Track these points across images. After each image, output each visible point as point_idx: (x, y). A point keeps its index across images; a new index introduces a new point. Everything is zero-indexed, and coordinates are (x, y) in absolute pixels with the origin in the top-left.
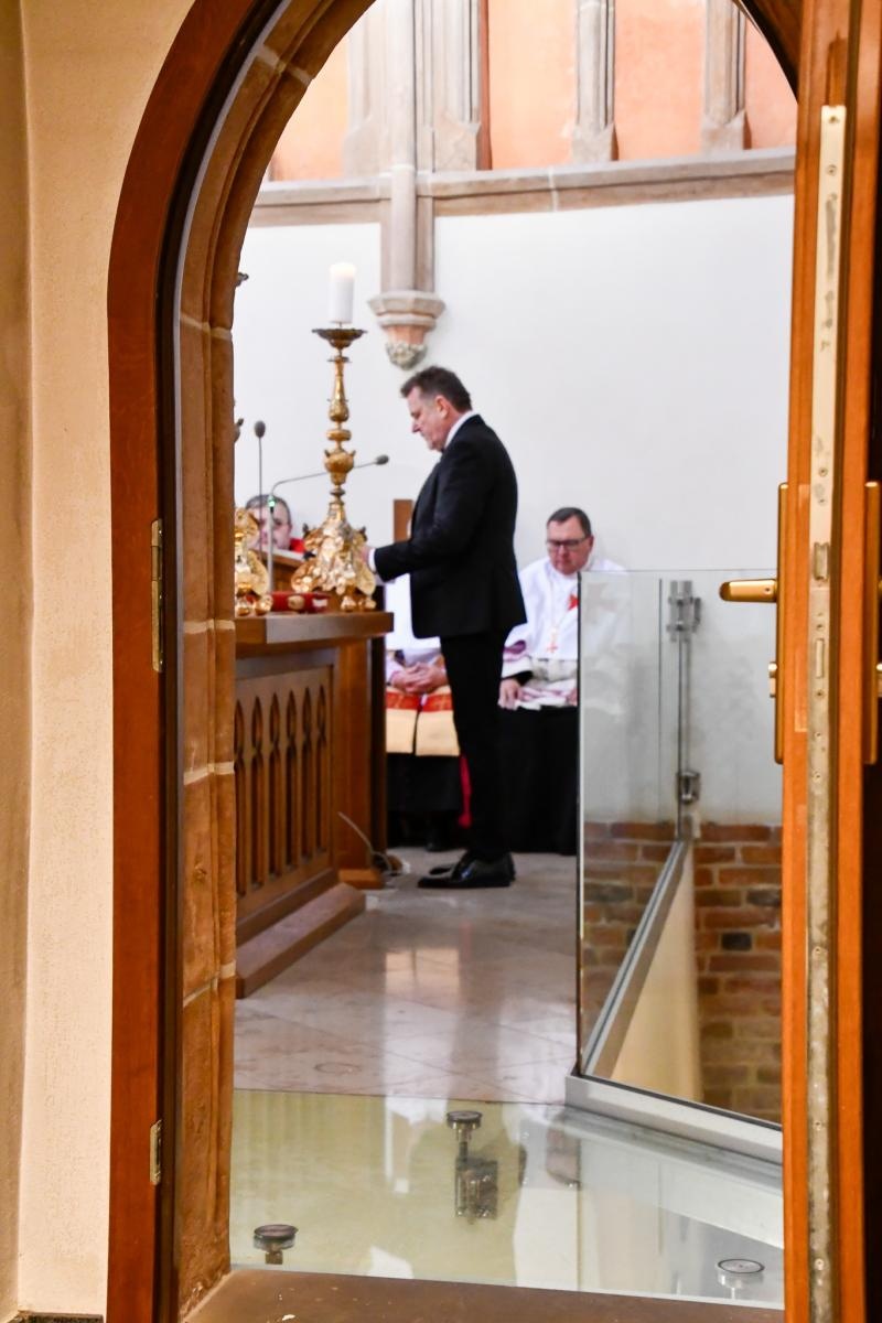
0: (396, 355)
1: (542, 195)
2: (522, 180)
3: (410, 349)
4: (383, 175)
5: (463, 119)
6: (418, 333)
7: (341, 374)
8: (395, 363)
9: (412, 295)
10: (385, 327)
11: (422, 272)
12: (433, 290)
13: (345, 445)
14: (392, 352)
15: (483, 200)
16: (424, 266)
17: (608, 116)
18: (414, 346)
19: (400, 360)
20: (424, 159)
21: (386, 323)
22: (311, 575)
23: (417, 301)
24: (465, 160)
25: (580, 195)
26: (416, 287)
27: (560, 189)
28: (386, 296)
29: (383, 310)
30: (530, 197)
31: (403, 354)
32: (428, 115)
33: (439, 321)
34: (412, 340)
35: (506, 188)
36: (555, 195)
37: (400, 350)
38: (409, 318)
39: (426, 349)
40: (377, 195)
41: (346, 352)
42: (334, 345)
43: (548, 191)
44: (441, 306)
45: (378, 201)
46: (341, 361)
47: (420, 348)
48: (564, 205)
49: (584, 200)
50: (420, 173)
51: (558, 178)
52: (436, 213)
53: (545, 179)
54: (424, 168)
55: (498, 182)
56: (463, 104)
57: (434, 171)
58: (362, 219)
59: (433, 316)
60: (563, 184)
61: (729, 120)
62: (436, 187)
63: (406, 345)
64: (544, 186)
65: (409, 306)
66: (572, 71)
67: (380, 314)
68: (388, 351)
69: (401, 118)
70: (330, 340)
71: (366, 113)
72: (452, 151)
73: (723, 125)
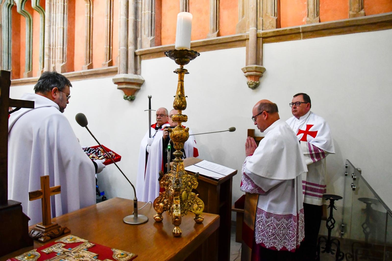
0: (250, 84)
1: (298, 35)
2: (291, 30)
3: (254, 83)
4: (247, 32)
5: (272, 15)
6: (257, 78)
7: (181, 80)
8: (249, 87)
9: (255, 66)
10: (247, 76)
11: (258, 60)
12: (262, 65)
13: (183, 124)
14: (249, 84)
15: (278, 38)
16: (259, 58)
17: (318, 14)
18: (255, 82)
19: (251, 86)
20: (260, 27)
21: (247, 75)
22: (163, 202)
23: (256, 67)
24: (273, 27)
25: (310, 34)
26: (256, 64)
27: (303, 32)
28: (247, 67)
29: (246, 71)
30: (294, 36)
31: (252, 84)
32: (261, 15)
33: (264, 74)
34: (255, 80)
35: (286, 33)
36: (302, 34)
37: (251, 83)
38: (254, 73)
39: (259, 83)
40: (245, 38)
41: (185, 67)
42: (177, 62)
43: (299, 33)
44: (264, 70)
45: (245, 40)
46: (182, 72)
47: (258, 82)
48: (304, 38)
49: (311, 35)
50: (258, 31)
51: (303, 28)
52: (263, 42)
53: (299, 29)
54: (259, 29)
55: (283, 30)
56: (272, 11)
57: (263, 30)
58: (241, 46)
59: (262, 73)
60: (305, 30)
61: (359, 11)
62: (263, 34)
63: (253, 81)
64: (298, 31)
65: (254, 69)
67: (245, 73)
68: (248, 84)
69: (252, 15)
70: (175, 59)
71: (243, 17)
72: (268, 24)
73: (357, 12)
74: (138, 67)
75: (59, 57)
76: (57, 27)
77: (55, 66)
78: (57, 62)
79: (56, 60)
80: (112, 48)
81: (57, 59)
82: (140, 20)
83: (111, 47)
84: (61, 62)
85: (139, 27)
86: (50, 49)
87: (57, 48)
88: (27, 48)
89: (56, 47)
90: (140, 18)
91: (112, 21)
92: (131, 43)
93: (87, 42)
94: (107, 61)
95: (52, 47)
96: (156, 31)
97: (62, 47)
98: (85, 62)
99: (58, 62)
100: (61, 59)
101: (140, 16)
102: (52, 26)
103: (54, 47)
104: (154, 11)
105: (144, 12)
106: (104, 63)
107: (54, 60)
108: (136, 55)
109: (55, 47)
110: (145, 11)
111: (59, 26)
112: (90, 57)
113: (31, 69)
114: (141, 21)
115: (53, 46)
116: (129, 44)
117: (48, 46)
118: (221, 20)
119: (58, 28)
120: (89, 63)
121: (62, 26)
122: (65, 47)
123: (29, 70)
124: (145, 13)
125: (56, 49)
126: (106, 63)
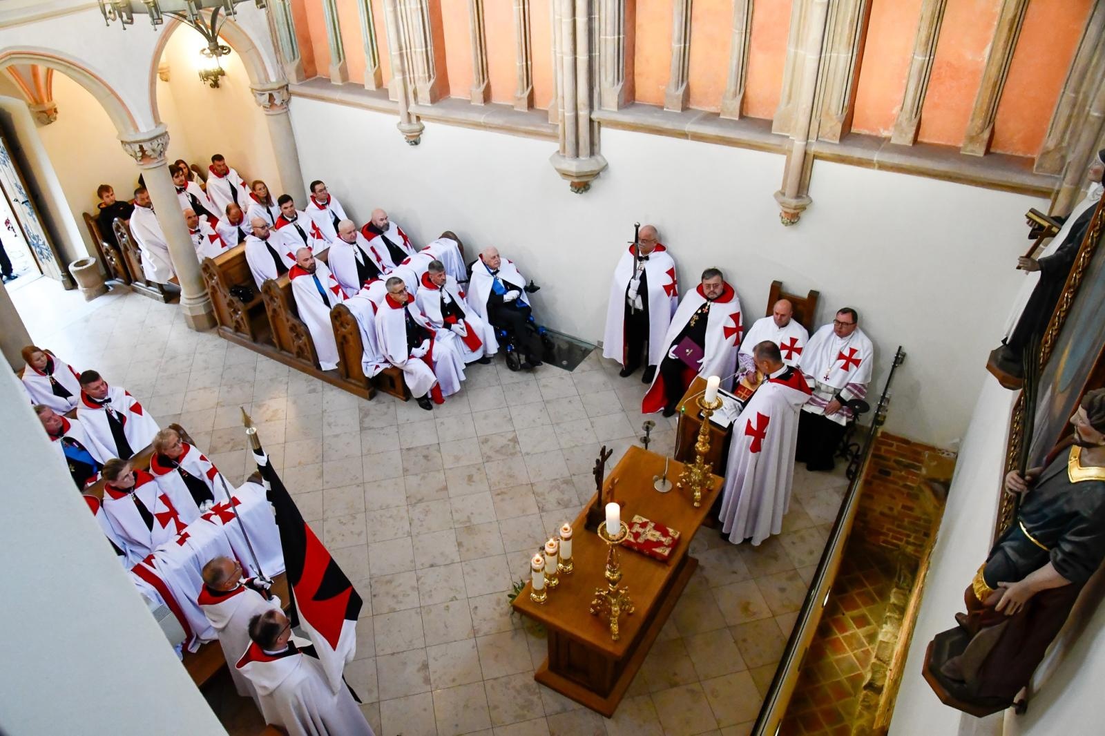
2: (860, 158)
5: (837, 114)
6: (798, 214)
8: (783, 222)
9: (795, 202)
11: (802, 187)
12: (806, 197)
16: (804, 182)
17: (919, 110)
18: (793, 220)
23: (798, 204)
24: (834, 135)
26: (797, 198)
28: (782, 200)
31: (787, 223)
32: (819, 113)
36: (876, 165)
37: (786, 216)
38: (794, 206)
40: (787, 148)
44: (809, 203)
47: (797, 220)
48: (880, 168)
50: (809, 141)
52: (814, 161)
53: (872, 160)
54: (812, 139)
56: (838, 107)
57: (817, 141)
58: (777, 153)
60: (881, 163)
61: (983, 130)
63: (789, 219)
66: (904, 81)
69: (802, 121)
71: (788, 102)
72: (828, 129)
73: (978, 135)
74: (596, 141)
75: (421, 70)
76: (408, 7)
77: (416, 88)
78: (419, 79)
79: (416, 75)
80: (532, 64)
81: (418, 74)
82: (597, 54)
83: (529, 63)
84: (427, 80)
85: (596, 67)
86: (401, 55)
87: (415, 52)
88: (327, 13)
89: (413, 49)
90: (597, 50)
91: (526, 7)
92: (584, 104)
93: (476, 43)
94: (523, 92)
95: (404, 51)
96: (626, 67)
97: (424, 49)
98: (476, 82)
99: (422, 80)
100: (427, 75)
101: (597, 47)
102: (398, 7)
103: (409, 50)
104: (624, 31)
105: (604, 37)
106: (519, 95)
107: (412, 76)
108: (591, 121)
109: (411, 49)
110: (606, 35)
111: (414, 7)
112: (484, 71)
113: (342, 58)
114: (600, 55)
115: (406, 49)
116: (580, 106)
117: (398, 53)
118: (750, 70)
119: (411, 9)
120: (484, 81)
121: (419, 6)
122: (429, 48)
123: (340, 60)
124: (606, 40)
125: (413, 54)
126: (522, 96)
